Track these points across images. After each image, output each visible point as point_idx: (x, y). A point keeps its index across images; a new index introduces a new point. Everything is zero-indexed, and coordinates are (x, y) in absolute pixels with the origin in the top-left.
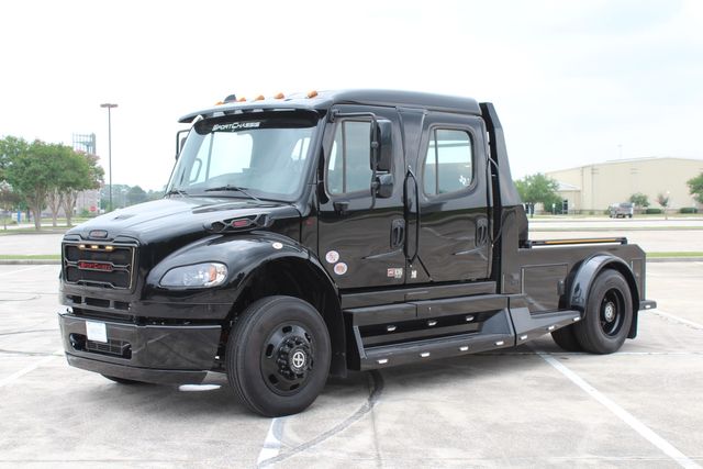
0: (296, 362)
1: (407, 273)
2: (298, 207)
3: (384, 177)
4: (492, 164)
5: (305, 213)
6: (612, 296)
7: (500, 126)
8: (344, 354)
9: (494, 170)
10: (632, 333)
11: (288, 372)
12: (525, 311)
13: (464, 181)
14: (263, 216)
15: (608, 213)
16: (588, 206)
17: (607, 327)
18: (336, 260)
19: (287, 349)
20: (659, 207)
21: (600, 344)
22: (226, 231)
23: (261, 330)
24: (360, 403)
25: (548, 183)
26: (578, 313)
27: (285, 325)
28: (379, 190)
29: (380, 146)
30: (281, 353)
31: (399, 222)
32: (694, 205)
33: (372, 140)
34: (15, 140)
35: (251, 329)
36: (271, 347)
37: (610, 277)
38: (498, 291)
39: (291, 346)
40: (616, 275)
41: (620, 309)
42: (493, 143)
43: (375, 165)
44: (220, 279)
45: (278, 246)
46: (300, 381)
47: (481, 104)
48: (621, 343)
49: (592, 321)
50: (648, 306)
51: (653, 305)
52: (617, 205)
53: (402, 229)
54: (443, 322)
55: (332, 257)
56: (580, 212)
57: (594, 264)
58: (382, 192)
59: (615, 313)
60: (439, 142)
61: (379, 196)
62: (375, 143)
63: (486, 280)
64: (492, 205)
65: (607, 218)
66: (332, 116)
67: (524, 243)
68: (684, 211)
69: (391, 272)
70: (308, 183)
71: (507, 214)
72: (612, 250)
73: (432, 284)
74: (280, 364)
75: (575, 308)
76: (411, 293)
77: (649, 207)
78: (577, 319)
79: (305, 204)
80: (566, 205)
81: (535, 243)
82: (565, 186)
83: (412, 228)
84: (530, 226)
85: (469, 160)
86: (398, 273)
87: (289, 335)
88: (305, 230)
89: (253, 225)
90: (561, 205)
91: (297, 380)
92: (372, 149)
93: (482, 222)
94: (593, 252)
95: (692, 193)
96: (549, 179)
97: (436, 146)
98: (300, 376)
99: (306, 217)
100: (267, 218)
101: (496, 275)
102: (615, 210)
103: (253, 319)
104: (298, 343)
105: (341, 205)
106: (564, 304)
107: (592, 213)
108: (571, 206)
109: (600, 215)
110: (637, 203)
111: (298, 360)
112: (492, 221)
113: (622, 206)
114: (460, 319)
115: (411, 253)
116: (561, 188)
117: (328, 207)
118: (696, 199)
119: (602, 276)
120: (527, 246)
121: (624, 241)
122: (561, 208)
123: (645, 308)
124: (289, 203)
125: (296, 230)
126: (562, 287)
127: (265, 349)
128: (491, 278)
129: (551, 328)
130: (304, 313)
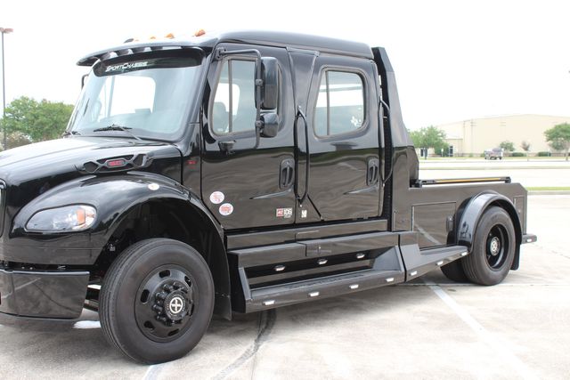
0: (173, 308)
1: (296, 213)
2: (180, 147)
3: (269, 116)
4: (383, 106)
5: (187, 153)
6: (498, 231)
7: (392, 71)
8: (229, 296)
9: (386, 113)
10: (515, 265)
11: (164, 319)
12: (415, 247)
13: (356, 122)
14: (141, 156)
15: (483, 156)
16: (468, 151)
17: (492, 260)
18: (222, 200)
19: (163, 295)
20: (523, 151)
21: (486, 277)
22: (99, 171)
23: (135, 275)
24: (245, 345)
25: (438, 133)
26: (465, 248)
27: (163, 269)
28: (264, 130)
29: (264, 84)
30: (157, 299)
31: (288, 162)
32: (549, 150)
33: (256, 78)
34: (28, 99)
35: (124, 275)
36: (146, 292)
37: (495, 213)
38: (390, 229)
39: (168, 291)
40: (501, 212)
41: (504, 244)
42: (384, 87)
43: (260, 103)
44: (90, 222)
45: (154, 187)
46: (179, 327)
47: (373, 49)
48: (505, 275)
49: (478, 255)
50: (529, 240)
51: (534, 238)
52: (490, 150)
53: (291, 169)
54: (333, 260)
55: (216, 197)
56: (462, 155)
57: (480, 202)
58: (266, 130)
59: (500, 247)
60: (331, 87)
61: (263, 135)
62: (259, 80)
63: (377, 218)
64: (383, 146)
65: (483, 160)
66: (217, 54)
67: (414, 182)
68: (541, 155)
69: (279, 212)
70: (190, 122)
71: (398, 155)
72: (496, 188)
73: (323, 223)
74: (157, 310)
75: (463, 243)
76: (302, 232)
77: (515, 152)
78: (464, 254)
79: (187, 143)
80: (452, 150)
81: (425, 182)
82: (451, 135)
83: (302, 168)
84: (421, 166)
85: (361, 102)
86: (287, 213)
87: (166, 279)
88: (186, 170)
89: (129, 165)
90: (447, 150)
91: (174, 327)
92: (256, 87)
93: (374, 162)
94: (480, 191)
95: (548, 140)
96: (438, 129)
97: (327, 90)
98: (179, 322)
99: (188, 157)
100: (145, 158)
101: (387, 213)
102: (490, 154)
103: (126, 264)
104: (176, 288)
105: (226, 145)
106: (453, 239)
107: (471, 156)
108: (456, 151)
109: (477, 157)
110: (506, 148)
111: (176, 306)
112: (383, 161)
113: (495, 150)
114: (351, 257)
115: (301, 193)
116: (448, 137)
117: (213, 147)
118: (550, 145)
119: (488, 212)
120: (417, 185)
121: (507, 180)
122: (448, 152)
123: (526, 242)
124: (171, 143)
125: (175, 170)
126: (451, 224)
127: (139, 296)
128: (382, 217)
129: (440, 263)
130: (183, 256)
